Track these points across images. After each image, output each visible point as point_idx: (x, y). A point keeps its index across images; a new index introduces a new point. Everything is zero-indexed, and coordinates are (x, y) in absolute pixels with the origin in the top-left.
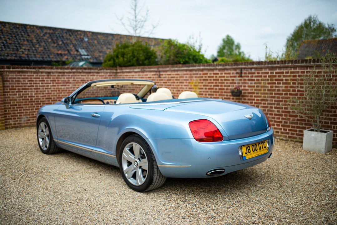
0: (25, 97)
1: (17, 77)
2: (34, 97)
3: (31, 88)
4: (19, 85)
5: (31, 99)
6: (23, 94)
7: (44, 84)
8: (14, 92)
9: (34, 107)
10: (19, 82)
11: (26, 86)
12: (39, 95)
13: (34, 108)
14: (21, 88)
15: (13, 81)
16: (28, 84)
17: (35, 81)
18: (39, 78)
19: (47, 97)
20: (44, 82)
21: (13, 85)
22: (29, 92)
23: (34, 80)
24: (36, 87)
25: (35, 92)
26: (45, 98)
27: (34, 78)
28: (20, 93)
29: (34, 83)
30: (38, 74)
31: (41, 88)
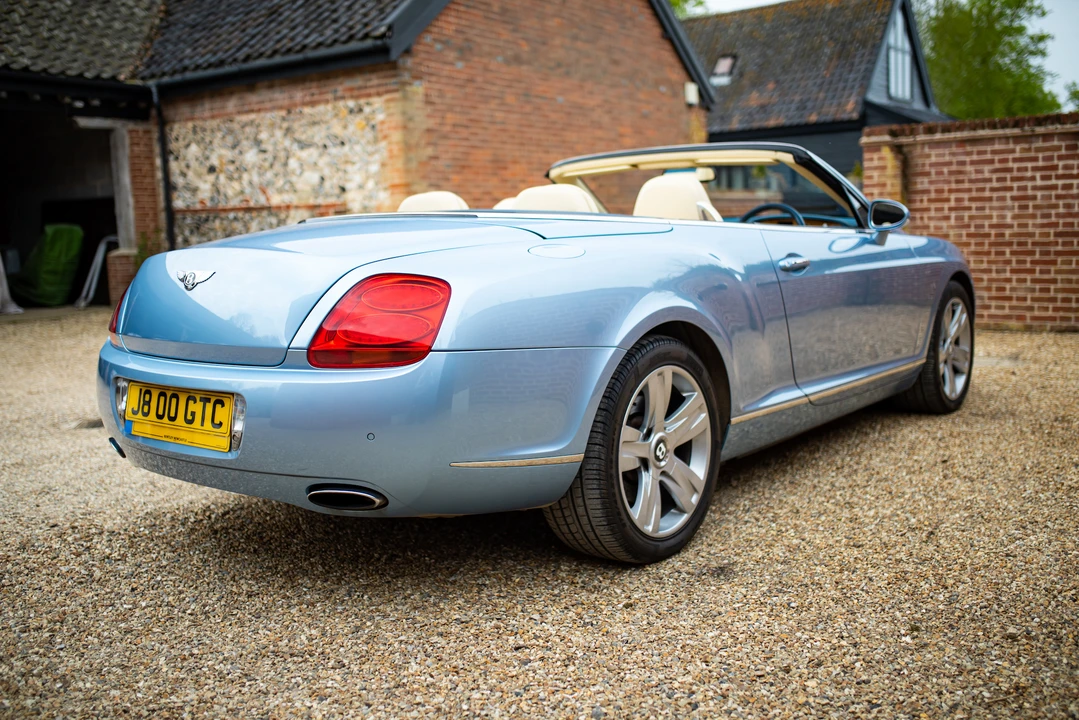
0: (976, 226)
1: (954, 160)
2: (1011, 226)
3: (1001, 194)
4: (961, 186)
5: (997, 235)
6: (971, 218)
7: (1053, 182)
8: (942, 209)
9: (1008, 262)
10: (961, 177)
11: (983, 190)
12: (1030, 222)
13: (1008, 268)
14: (966, 196)
15: (941, 173)
16: (990, 180)
17: (1019, 169)
18: (1035, 159)
19: (1060, 229)
20: (1053, 173)
21: (940, 186)
22: (991, 208)
23: (1016, 166)
24: (1021, 193)
25: (1016, 211)
26: (1052, 231)
27: (1015, 160)
28: (961, 213)
29: (1013, 179)
30: (1031, 142)
31: (1039, 194)
